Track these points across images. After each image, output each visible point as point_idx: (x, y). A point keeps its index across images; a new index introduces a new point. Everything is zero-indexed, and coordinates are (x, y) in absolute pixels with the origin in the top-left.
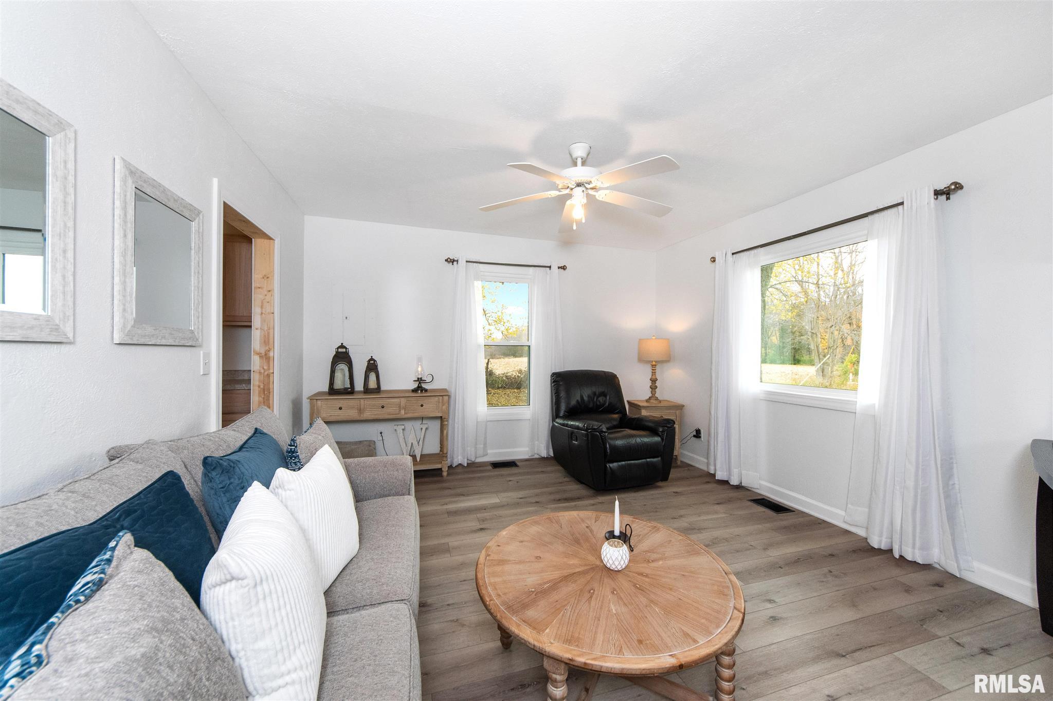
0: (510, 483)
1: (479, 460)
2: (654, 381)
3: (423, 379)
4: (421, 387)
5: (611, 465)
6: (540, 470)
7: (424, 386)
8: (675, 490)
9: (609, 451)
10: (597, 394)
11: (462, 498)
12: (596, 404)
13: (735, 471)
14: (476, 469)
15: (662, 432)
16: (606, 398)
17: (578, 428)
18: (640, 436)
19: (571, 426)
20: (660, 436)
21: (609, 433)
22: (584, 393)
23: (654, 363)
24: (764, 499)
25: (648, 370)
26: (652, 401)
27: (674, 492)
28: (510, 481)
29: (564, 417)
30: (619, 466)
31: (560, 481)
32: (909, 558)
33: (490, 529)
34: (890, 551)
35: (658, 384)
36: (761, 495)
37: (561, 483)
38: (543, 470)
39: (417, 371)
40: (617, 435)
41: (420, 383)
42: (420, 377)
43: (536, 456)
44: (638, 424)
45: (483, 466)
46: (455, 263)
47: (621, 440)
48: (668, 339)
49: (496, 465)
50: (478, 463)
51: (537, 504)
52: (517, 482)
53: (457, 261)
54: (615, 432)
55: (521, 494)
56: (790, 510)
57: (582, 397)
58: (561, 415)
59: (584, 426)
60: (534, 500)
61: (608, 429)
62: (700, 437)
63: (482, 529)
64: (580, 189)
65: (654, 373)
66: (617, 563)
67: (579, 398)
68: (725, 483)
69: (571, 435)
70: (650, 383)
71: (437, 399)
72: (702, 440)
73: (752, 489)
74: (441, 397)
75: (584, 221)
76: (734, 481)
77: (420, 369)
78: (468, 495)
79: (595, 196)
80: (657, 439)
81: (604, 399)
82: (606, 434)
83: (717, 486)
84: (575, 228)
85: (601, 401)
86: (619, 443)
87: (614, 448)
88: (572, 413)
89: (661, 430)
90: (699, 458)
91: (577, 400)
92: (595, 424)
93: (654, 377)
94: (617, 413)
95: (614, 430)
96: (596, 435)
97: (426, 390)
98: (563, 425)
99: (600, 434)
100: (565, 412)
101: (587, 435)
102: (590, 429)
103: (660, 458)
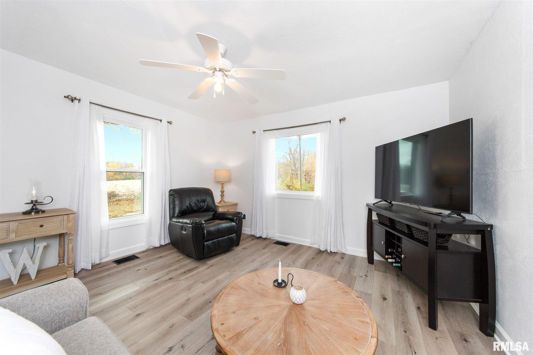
0: (139, 271)
1: (104, 260)
2: (222, 192)
3: (38, 201)
4: (36, 209)
5: (207, 243)
6: (158, 256)
7: (39, 207)
8: (243, 247)
9: (206, 235)
10: (200, 201)
11: (102, 297)
12: (199, 207)
13: (265, 231)
14: (101, 269)
15: (236, 220)
16: (205, 203)
17: (186, 223)
18: (224, 223)
19: (182, 223)
20: (234, 222)
21: (206, 224)
22: (191, 202)
23: (223, 183)
24: (277, 241)
25: (220, 187)
26: (222, 203)
27: (243, 248)
28: (139, 270)
29: (178, 217)
30: (212, 243)
31: (178, 260)
32: (333, 251)
33: (146, 312)
34: (326, 250)
35: (225, 193)
36: (275, 240)
37: (178, 261)
38: (161, 255)
39: (32, 194)
40: (211, 224)
41: (34, 205)
42: (34, 199)
43: (151, 247)
44: (222, 217)
45: (107, 265)
46: (76, 102)
47: (213, 226)
48: (230, 170)
49: (119, 262)
50: (103, 262)
51: (171, 280)
52: (146, 269)
53: (79, 100)
54: (210, 223)
55: (155, 276)
56: (289, 244)
57: (190, 204)
58: (176, 216)
59: (190, 222)
60: (167, 277)
61: (205, 221)
62: (245, 218)
63: (138, 315)
64: (220, 73)
65: (222, 188)
66: (298, 300)
67: (188, 205)
68: (260, 237)
69: (182, 228)
70: (220, 193)
71: (60, 218)
72: (246, 219)
73: (271, 238)
74: (67, 216)
75: (223, 93)
76: (264, 236)
77: (34, 192)
78: (106, 292)
79: (226, 80)
80: (234, 224)
81: (204, 204)
82: (205, 225)
83: (258, 240)
84: (215, 96)
85: (202, 205)
86: (212, 229)
87: (209, 233)
88: (183, 214)
89: (235, 218)
90: (248, 229)
91: (187, 206)
92: (197, 220)
93: (222, 190)
94: (212, 211)
95: (209, 222)
96: (199, 226)
97: (43, 212)
98: (177, 222)
99: (200, 225)
100: (178, 213)
101: (192, 227)
102: (194, 223)
103: (235, 234)
